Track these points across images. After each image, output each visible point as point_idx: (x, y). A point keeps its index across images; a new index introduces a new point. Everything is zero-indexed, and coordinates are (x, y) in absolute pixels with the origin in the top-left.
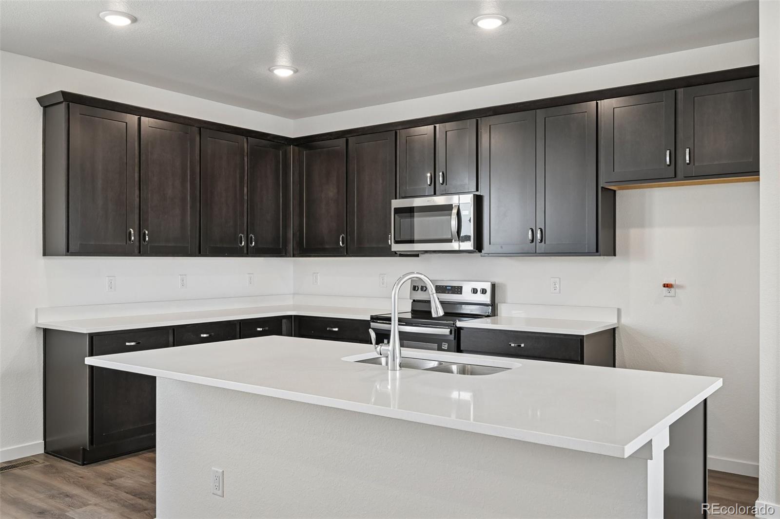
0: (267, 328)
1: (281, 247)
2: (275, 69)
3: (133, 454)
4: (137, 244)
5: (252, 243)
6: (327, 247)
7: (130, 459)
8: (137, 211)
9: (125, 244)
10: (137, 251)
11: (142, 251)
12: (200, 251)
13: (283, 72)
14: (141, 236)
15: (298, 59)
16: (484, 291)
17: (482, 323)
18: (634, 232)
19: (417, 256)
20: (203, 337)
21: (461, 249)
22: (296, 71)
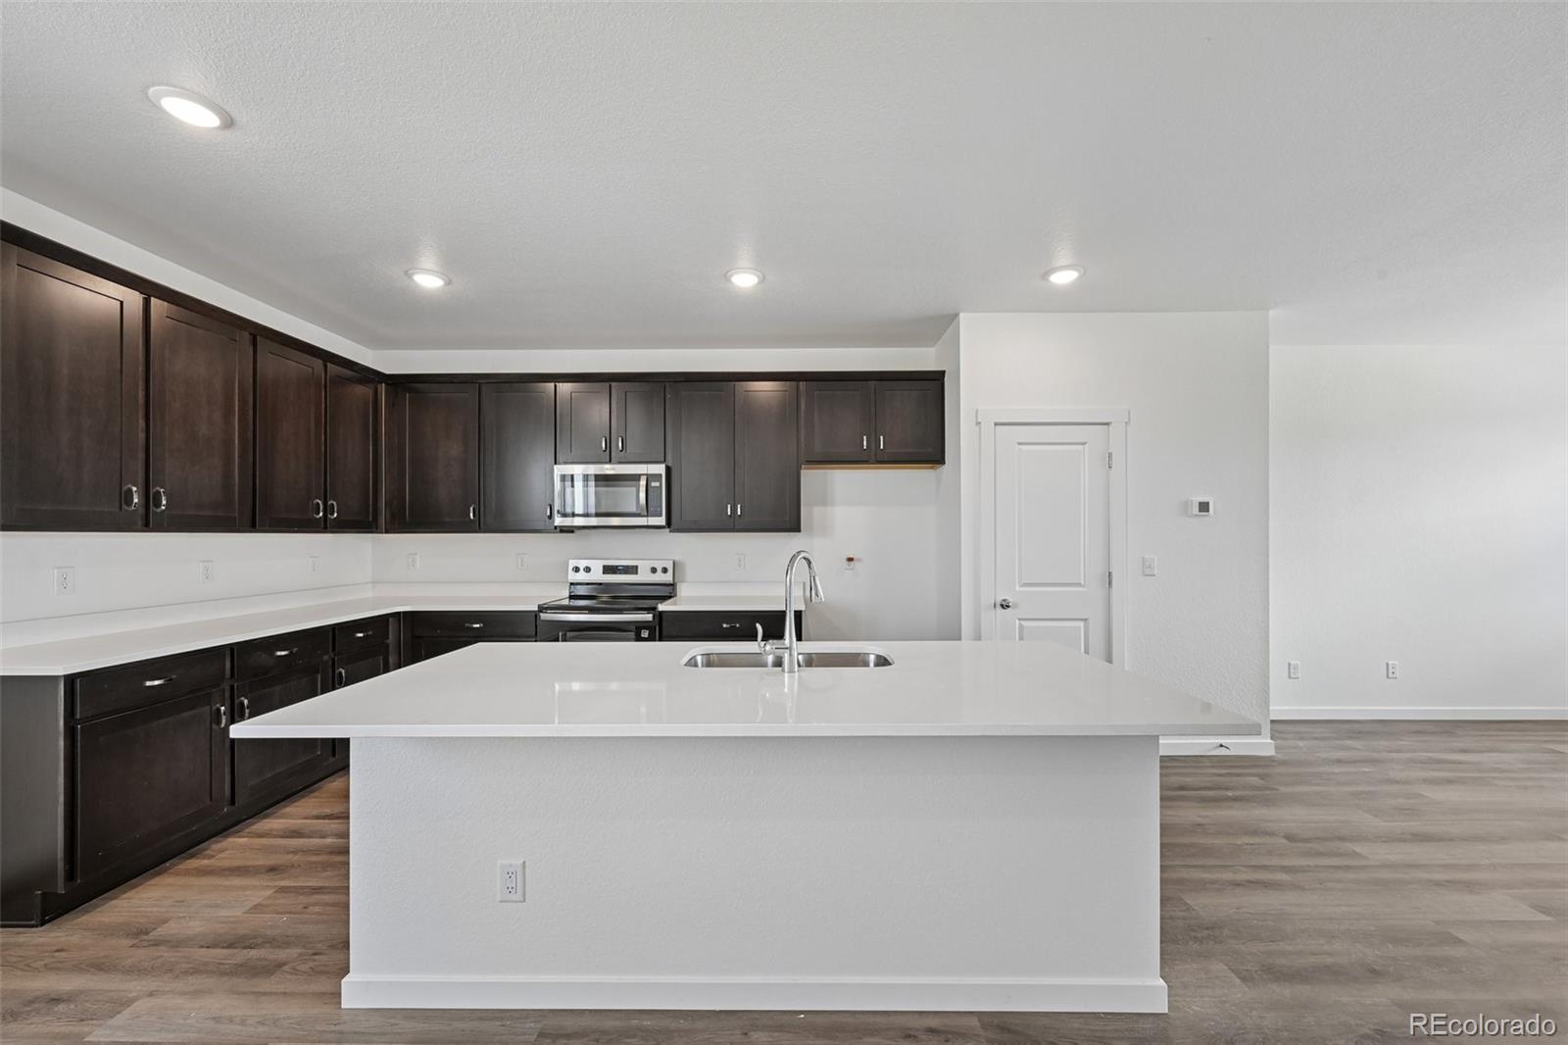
0: (370, 633)
1: (371, 519)
2: (417, 273)
3: (152, 871)
4: (142, 511)
5: (333, 514)
6: (448, 520)
7: (153, 882)
8: (141, 455)
9: (117, 510)
10: (140, 523)
11: (149, 522)
12: (253, 526)
13: (429, 281)
14: (150, 499)
15: (451, 263)
16: (665, 570)
17: (668, 604)
18: (817, 510)
19: (573, 532)
20: (280, 656)
21: (650, 524)
22: (449, 283)
